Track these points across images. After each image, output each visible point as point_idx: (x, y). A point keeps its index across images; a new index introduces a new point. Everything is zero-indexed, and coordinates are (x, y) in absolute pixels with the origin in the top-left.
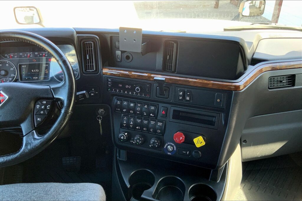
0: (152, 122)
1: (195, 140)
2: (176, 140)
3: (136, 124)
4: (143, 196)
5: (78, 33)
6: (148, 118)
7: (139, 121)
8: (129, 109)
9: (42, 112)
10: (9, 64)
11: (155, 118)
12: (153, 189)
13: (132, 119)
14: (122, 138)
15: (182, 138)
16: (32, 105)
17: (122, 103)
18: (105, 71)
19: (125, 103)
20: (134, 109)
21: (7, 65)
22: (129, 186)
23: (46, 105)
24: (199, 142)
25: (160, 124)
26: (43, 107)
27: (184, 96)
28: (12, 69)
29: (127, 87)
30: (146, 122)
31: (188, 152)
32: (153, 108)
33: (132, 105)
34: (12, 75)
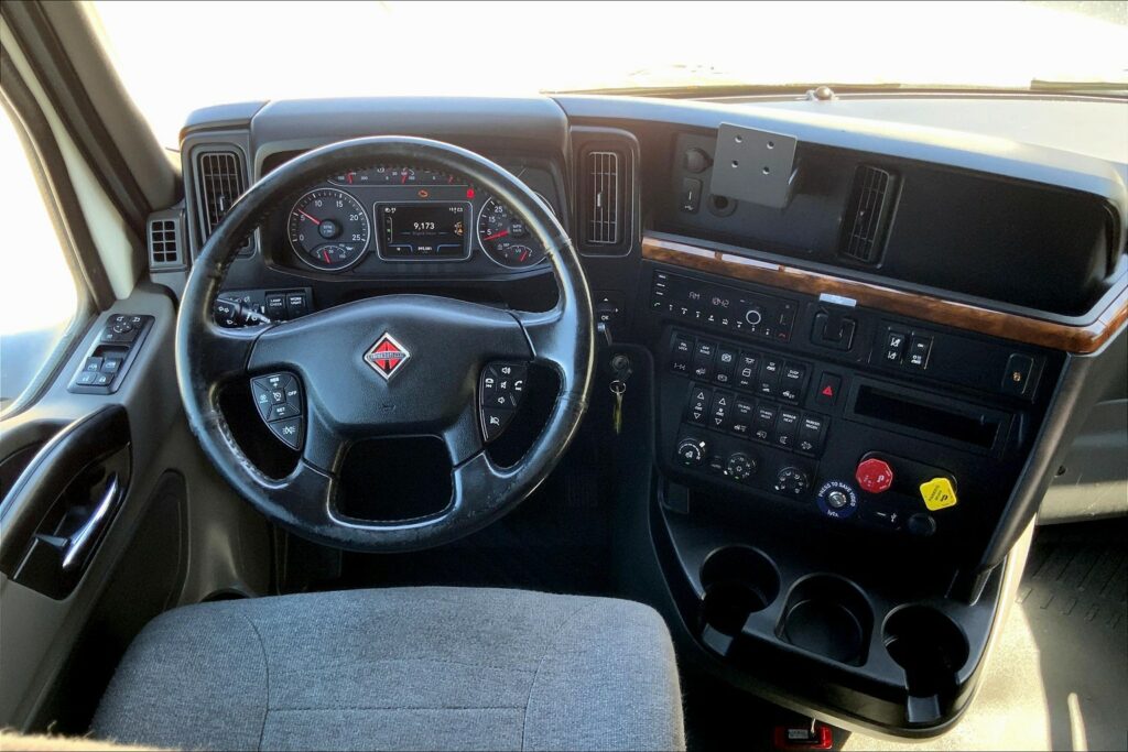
0: (789, 418)
1: (926, 489)
2: (864, 480)
3: (733, 416)
4: (747, 629)
5: (573, 120)
6: (775, 401)
7: (745, 408)
8: (715, 367)
9: (501, 400)
10: (345, 203)
11: (800, 406)
12: (774, 612)
13: (722, 402)
14: (689, 455)
15: (885, 478)
16: (472, 380)
17: (693, 349)
18: (651, 242)
19: (705, 350)
20: (732, 371)
21: (340, 204)
22: (702, 596)
23: (511, 379)
24: (938, 493)
25: (812, 424)
26: (504, 385)
27: (904, 351)
28: (353, 218)
29: (716, 301)
30: (767, 415)
31: (894, 517)
32: (794, 374)
33: (726, 358)
34: (356, 237)
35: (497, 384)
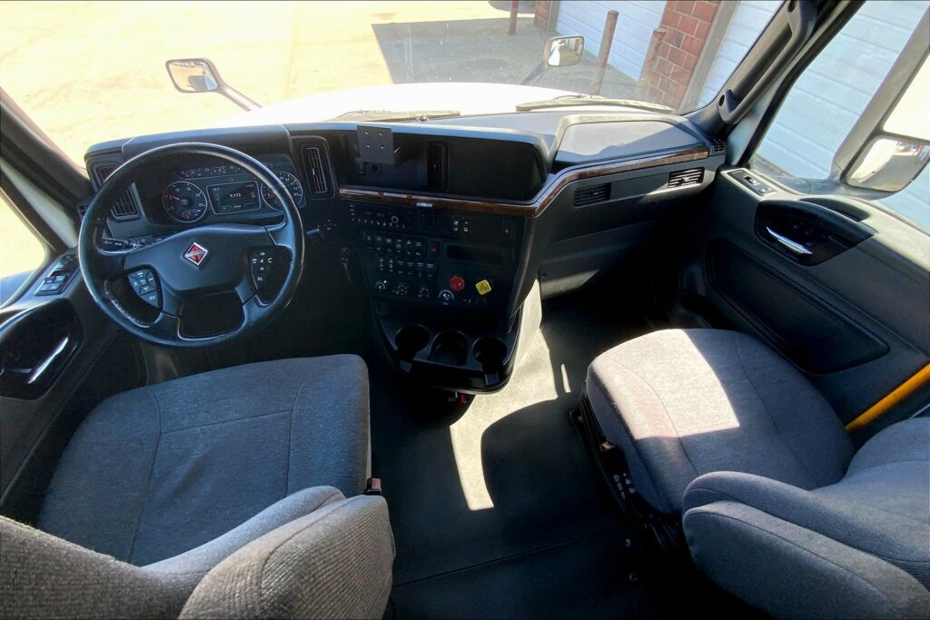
0: (420, 264)
1: (478, 286)
2: (454, 286)
3: (397, 267)
4: (415, 359)
5: (292, 133)
6: (413, 258)
7: (401, 263)
8: (386, 246)
9: (262, 269)
10: (191, 188)
11: (424, 259)
12: (427, 350)
13: (391, 261)
14: (380, 287)
15: (461, 284)
16: (246, 260)
17: (373, 238)
18: (343, 191)
19: (379, 239)
20: (393, 245)
21: (189, 189)
22: (396, 348)
23: (265, 258)
24: (484, 287)
25: (430, 266)
26: (262, 261)
27: (460, 227)
28: (197, 195)
29: (379, 215)
30: (410, 264)
31: (470, 301)
32: (419, 244)
33: (389, 241)
34: (201, 205)
35: (258, 261)
